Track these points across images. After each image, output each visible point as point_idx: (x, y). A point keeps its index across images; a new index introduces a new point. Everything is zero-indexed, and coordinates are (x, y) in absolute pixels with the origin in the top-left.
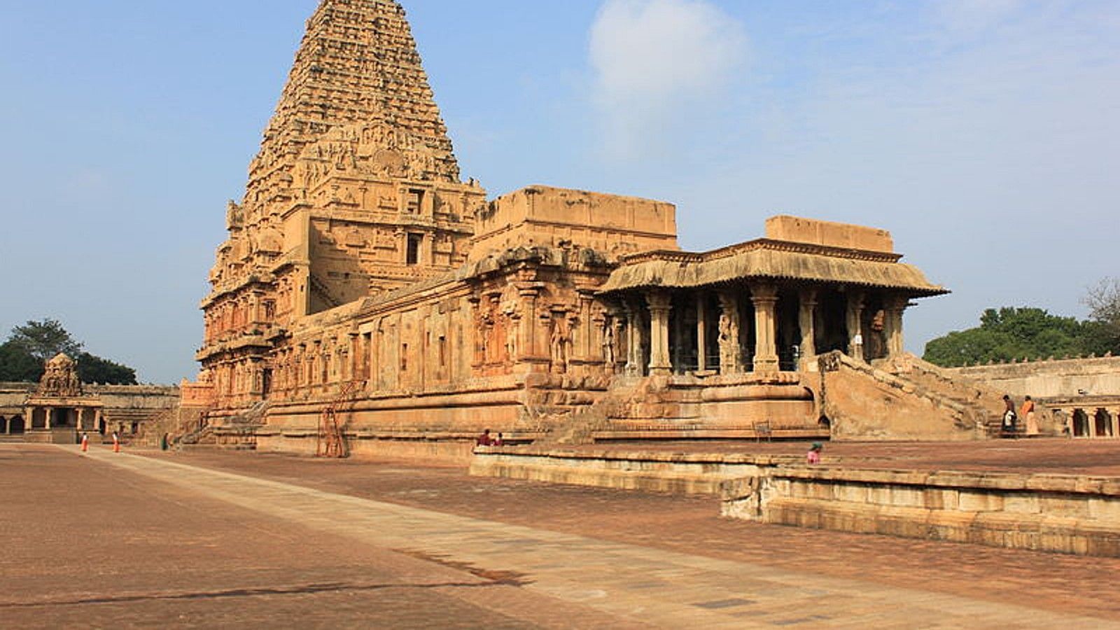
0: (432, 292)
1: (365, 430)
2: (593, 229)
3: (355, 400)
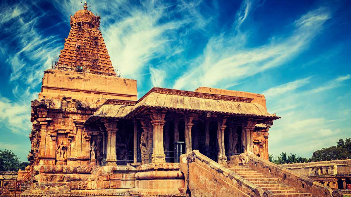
2: (85, 91)
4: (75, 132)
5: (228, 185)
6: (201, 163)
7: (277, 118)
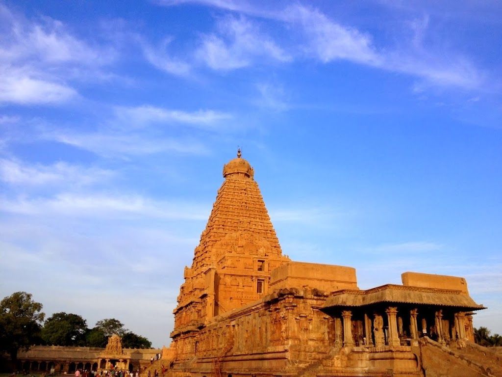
0: (256, 307)
1: (230, 370)
2: (318, 280)
3: (226, 357)
4: (312, 316)
5: (459, 364)
6: (434, 347)
7: (481, 308)
